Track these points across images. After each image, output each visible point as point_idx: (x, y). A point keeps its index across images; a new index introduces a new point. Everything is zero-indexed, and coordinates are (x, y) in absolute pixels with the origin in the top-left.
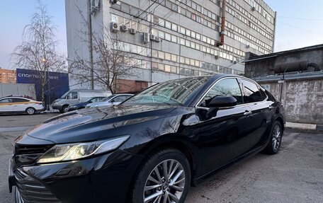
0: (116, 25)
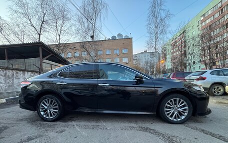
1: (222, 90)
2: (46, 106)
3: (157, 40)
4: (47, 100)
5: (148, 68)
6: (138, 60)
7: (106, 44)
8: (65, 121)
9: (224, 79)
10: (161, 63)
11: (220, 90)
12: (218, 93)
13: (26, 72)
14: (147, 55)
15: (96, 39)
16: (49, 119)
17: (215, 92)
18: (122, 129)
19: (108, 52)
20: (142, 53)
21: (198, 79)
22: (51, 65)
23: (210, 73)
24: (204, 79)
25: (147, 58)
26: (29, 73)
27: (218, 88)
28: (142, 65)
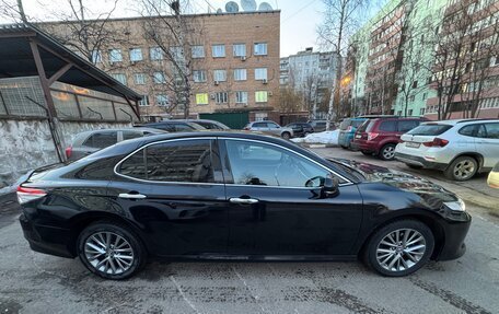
1: (472, 170)
2: (101, 247)
3: (344, 25)
4: (100, 234)
5: (313, 93)
6: (292, 73)
7: (211, 27)
8: (153, 277)
9: (483, 146)
10: (343, 82)
11: (468, 169)
12: (464, 174)
13: (12, 123)
14: (311, 59)
15: (184, 11)
16: (114, 275)
17: (457, 173)
18: (286, 299)
19: (218, 52)
20: (300, 54)
21: (429, 144)
22: (76, 95)
23: (459, 132)
24: (441, 143)
25: (311, 69)
26: (21, 123)
27: (466, 164)
28: (299, 85)
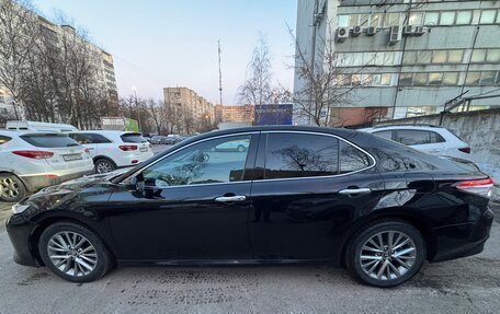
0: (343, 31)
